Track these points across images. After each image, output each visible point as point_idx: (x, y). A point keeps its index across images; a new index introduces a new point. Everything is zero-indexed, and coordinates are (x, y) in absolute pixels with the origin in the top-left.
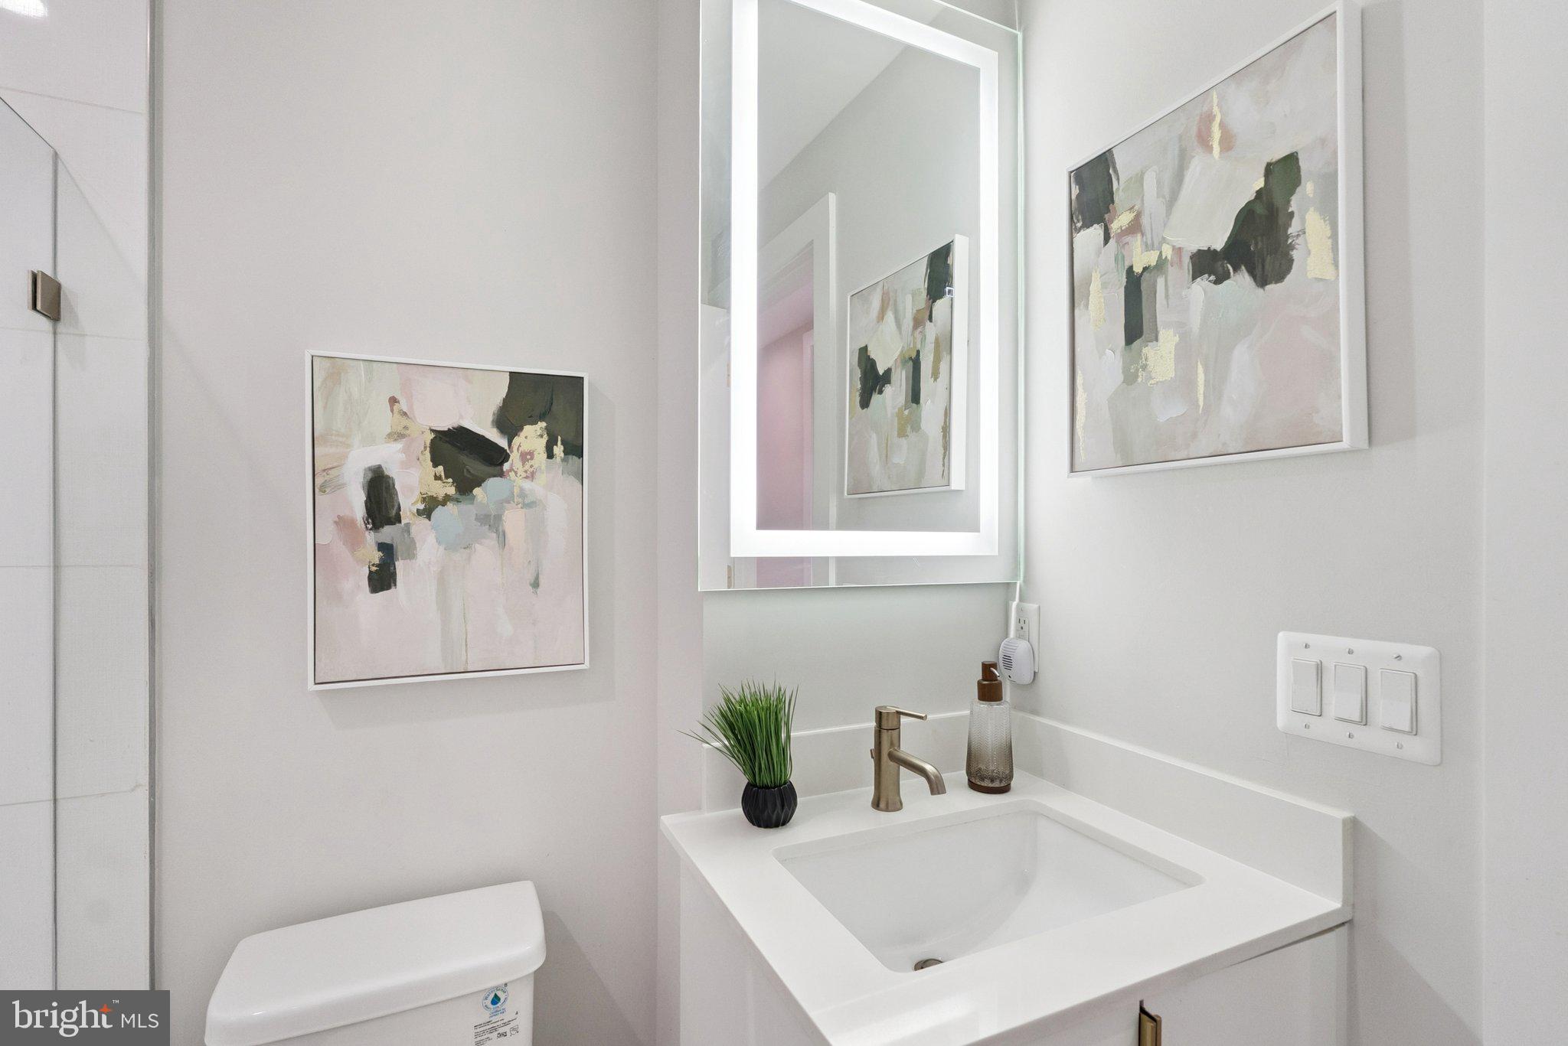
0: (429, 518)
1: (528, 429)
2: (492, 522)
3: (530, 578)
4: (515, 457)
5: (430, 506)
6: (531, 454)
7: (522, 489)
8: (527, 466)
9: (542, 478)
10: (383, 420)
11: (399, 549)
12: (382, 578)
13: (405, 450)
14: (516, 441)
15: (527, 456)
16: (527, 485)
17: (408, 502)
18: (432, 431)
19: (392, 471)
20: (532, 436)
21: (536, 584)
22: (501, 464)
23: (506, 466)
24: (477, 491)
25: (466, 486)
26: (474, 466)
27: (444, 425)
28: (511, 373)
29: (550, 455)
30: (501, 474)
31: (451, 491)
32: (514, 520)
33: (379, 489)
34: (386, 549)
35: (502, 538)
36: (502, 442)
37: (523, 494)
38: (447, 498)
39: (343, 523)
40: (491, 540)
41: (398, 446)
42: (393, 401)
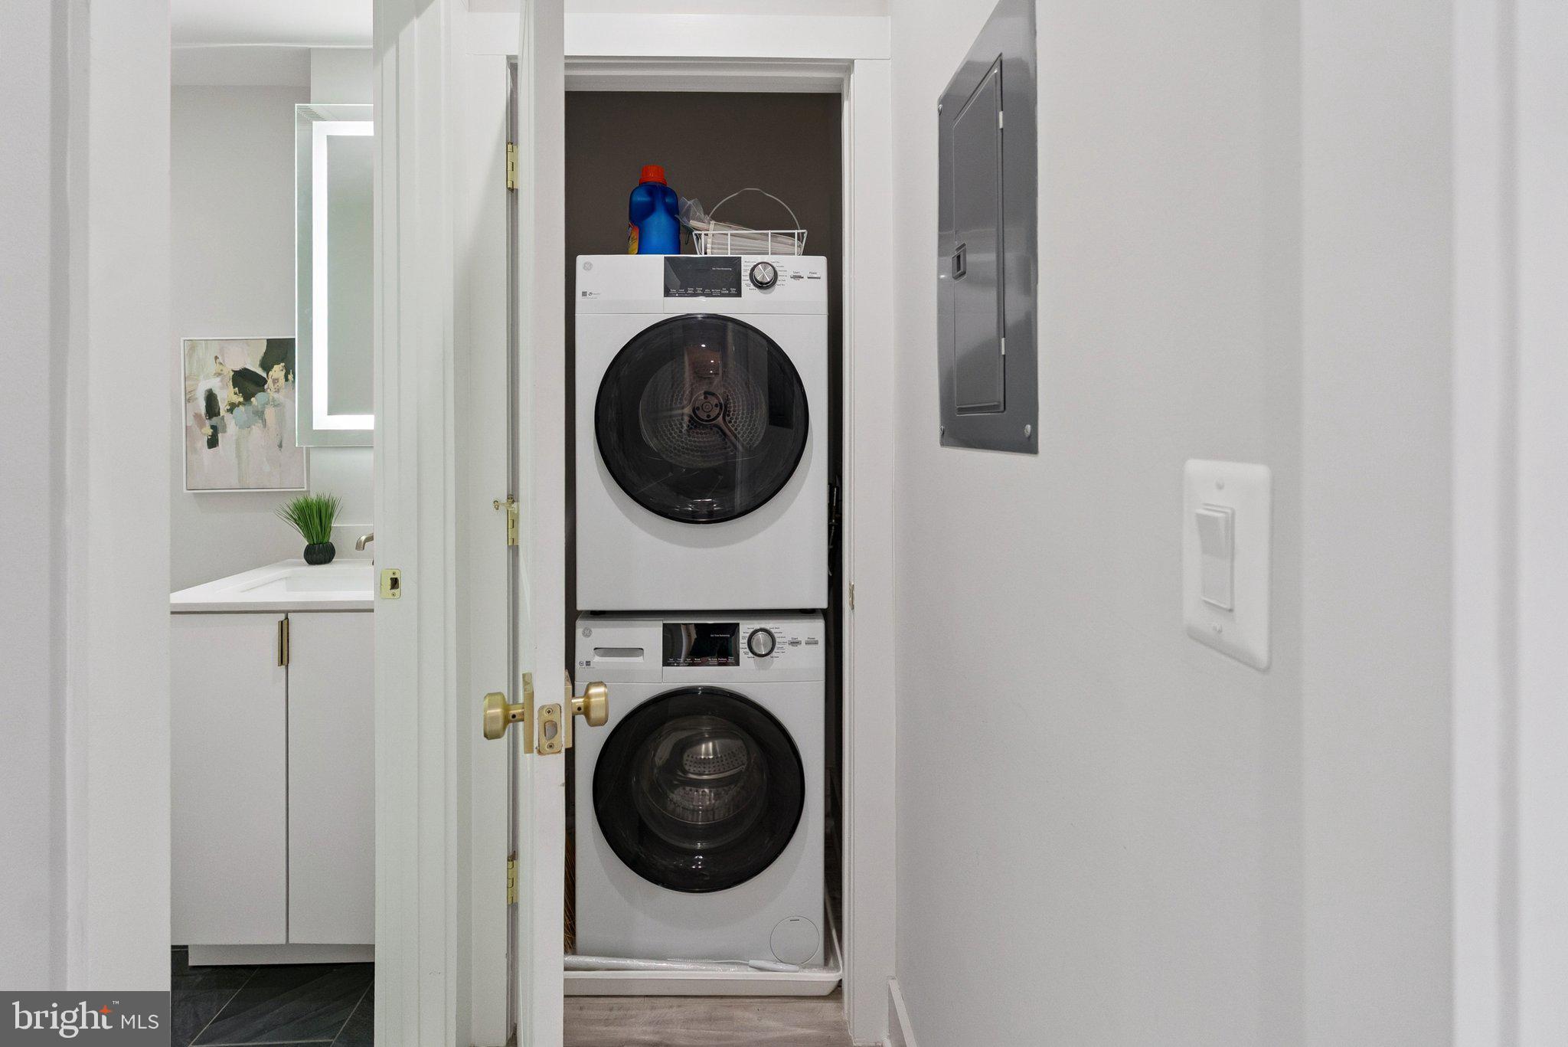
0: (232, 413)
1: (276, 367)
2: (260, 414)
3: (277, 442)
4: (270, 381)
5: (232, 407)
6: (277, 380)
7: (273, 398)
8: (276, 386)
9: (283, 392)
10: (213, 368)
11: (220, 429)
12: (213, 442)
13: (221, 381)
14: (270, 373)
15: (275, 381)
16: (276, 396)
17: (223, 407)
18: (233, 371)
19: (216, 391)
20: (278, 371)
21: (280, 446)
22: (264, 386)
23: (266, 387)
24: (253, 399)
25: (247, 398)
26: (251, 387)
27: (238, 368)
28: (268, 340)
29: (287, 380)
30: (264, 391)
31: (241, 399)
32: (270, 413)
33: (211, 399)
34: (214, 427)
35: (264, 422)
36: (264, 375)
37: (274, 400)
38: (240, 403)
39: (197, 416)
40: (260, 424)
41: (218, 379)
42: (216, 358)
